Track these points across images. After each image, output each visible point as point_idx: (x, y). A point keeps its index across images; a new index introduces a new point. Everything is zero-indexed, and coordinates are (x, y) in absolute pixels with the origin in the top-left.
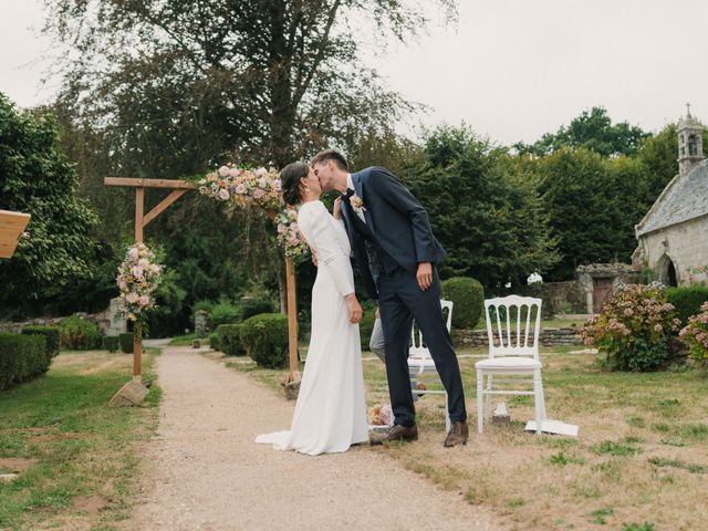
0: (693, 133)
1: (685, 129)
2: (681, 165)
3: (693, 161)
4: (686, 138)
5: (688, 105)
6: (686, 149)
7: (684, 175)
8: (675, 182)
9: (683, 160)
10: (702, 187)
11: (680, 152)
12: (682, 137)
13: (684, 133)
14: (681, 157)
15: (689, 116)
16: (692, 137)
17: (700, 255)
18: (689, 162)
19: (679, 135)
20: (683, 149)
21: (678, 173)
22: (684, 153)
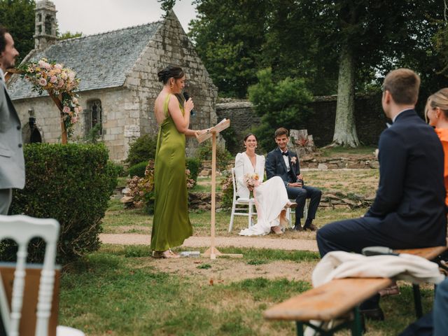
0: (49, 13)
1: (43, 9)
2: (37, 41)
3: (49, 39)
4: (43, 17)
6: (43, 27)
7: (40, 51)
8: (31, 56)
9: (39, 37)
11: (37, 29)
12: (40, 16)
13: (42, 12)
14: (37, 33)
16: (48, 17)
18: (44, 40)
19: (37, 13)
20: (40, 26)
21: (33, 48)
22: (40, 31)
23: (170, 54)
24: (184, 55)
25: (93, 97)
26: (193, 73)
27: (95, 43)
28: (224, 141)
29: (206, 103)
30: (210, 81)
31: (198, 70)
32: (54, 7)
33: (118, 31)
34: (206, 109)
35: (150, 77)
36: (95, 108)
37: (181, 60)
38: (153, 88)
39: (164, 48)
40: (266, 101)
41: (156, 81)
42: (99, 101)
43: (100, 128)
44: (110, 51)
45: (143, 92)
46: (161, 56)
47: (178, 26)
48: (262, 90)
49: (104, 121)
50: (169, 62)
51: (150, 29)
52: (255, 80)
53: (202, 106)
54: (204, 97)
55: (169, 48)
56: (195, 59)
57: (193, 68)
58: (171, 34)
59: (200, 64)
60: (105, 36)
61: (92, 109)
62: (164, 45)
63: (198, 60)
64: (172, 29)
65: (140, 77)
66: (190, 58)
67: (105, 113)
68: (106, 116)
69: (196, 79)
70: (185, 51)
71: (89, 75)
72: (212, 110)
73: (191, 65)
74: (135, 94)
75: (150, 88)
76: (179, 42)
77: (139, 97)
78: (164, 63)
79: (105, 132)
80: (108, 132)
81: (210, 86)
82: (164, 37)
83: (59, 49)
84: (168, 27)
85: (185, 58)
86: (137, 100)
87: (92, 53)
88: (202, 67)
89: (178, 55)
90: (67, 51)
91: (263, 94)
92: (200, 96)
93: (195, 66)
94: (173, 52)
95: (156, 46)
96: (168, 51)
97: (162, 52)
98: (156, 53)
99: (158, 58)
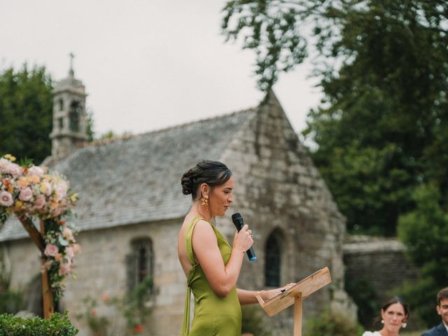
0: (77, 98)
1: (67, 91)
2: (56, 144)
3: (75, 140)
4: (67, 104)
5: (72, 56)
6: (66, 122)
7: (60, 160)
9: (60, 137)
10: (97, 184)
11: (56, 123)
12: (61, 102)
13: (65, 97)
14: (56, 131)
15: (72, 72)
16: (75, 105)
17: (100, 282)
18: (67, 141)
19: (56, 99)
20: (61, 120)
21: (50, 154)
22: (61, 126)
23: (266, 163)
24: (289, 163)
25: (141, 233)
26: (305, 194)
27: (146, 146)
28: (354, 308)
29: (325, 245)
30: (333, 207)
31: (313, 188)
32: (84, 87)
33: (184, 126)
34: (324, 254)
36: (143, 251)
37: (286, 173)
39: (258, 153)
40: (429, 241)
42: (149, 241)
43: (150, 285)
44: (170, 158)
45: (221, 225)
46: (252, 166)
47: (281, 115)
48: (423, 222)
49: (157, 272)
50: (265, 175)
51: (235, 121)
52: (410, 206)
53: (319, 248)
54: (322, 233)
55: (266, 153)
56: (309, 171)
57: (304, 186)
58: (270, 128)
59: (318, 178)
60: (163, 135)
61: (138, 254)
62: (257, 147)
63: (314, 172)
64: (271, 121)
66: (300, 169)
67: (159, 259)
68: (160, 266)
69: (309, 203)
70: (292, 156)
71: (135, 198)
72: (335, 255)
73: (302, 180)
76: (282, 141)
78: (256, 177)
79: (158, 292)
80: (163, 291)
81: (333, 215)
82: (257, 134)
83: (90, 156)
84: (265, 116)
85: (292, 169)
87: (141, 162)
88: (321, 183)
89: (281, 164)
90: (102, 159)
91: (425, 230)
92: (314, 231)
93: (308, 181)
94: (272, 158)
95: (244, 149)
96: (265, 158)
97: (254, 159)
98: (243, 160)
99: (246, 169)
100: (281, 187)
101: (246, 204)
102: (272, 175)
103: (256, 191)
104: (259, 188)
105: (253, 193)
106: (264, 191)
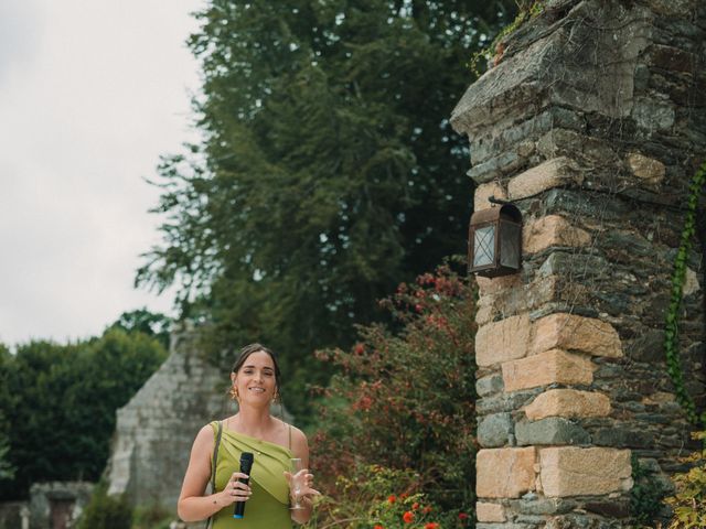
23: (197, 379)
35: (158, 412)
38: (162, 428)
41: (168, 417)
45: (144, 434)
46: (180, 384)
50: (195, 389)
62: (187, 369)
65: (139, 415)
74: (129, 438)
75: (157, 429)
77: (136, 442)
78: (185, 392)
86: (132, 445)
94: (203, 376)
95: (172, 370)
96: (196, 375)
97: (183, 377)
98: (170, 380)
99: (175, 386)
100: (214, 397)
101: (174, 415)
102: (204, 388)
103: (185, 405)
104: (189, 401)
105: (181, 406)
106: (194, 403)
